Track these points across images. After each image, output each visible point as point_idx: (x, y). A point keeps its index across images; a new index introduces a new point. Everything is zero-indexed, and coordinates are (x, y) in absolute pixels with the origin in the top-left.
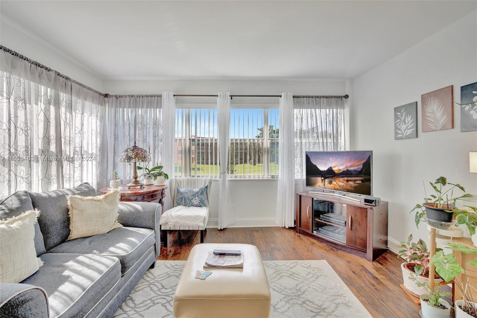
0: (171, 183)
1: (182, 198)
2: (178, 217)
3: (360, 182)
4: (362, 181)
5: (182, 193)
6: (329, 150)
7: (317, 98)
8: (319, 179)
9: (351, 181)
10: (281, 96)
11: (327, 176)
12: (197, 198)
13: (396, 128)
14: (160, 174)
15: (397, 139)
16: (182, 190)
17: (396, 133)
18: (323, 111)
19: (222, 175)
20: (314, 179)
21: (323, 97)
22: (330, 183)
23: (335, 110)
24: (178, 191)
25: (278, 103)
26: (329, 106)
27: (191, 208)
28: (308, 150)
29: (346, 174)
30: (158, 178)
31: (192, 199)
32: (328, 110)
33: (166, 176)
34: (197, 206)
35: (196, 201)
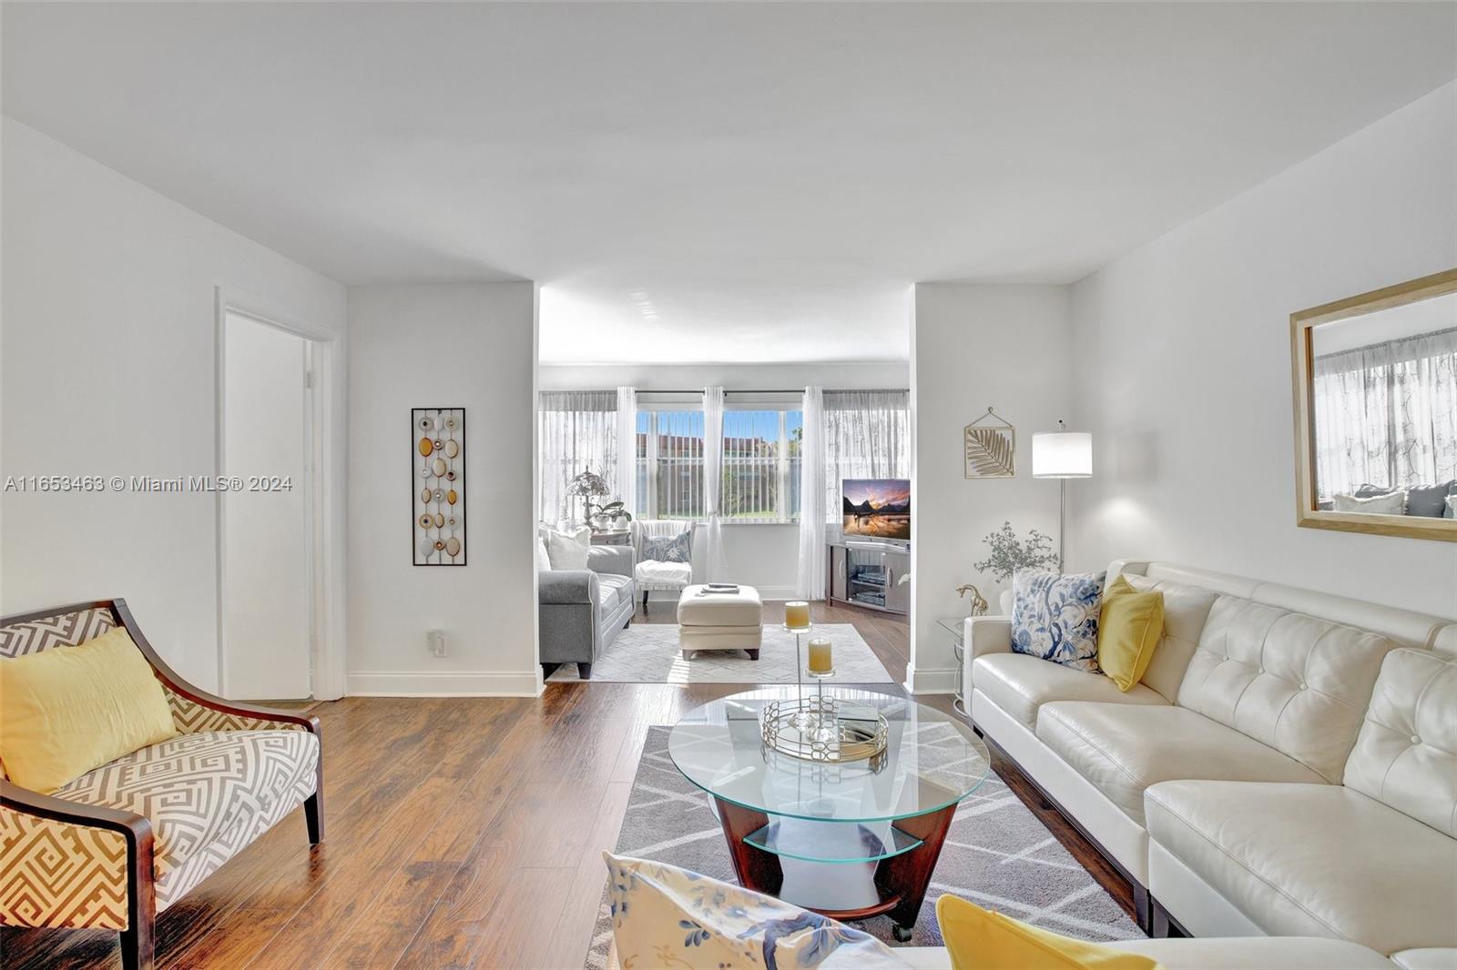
0: (634, 528)
1: (652, 549)
2: (652, 572)
4: (900, 521)
5: (652, 542)
7: (863, 394)
8: (855, 517)
10: (804, 391)
11: (861, 514)
12: (674, 550)
14: (620, 513)
16: (652, 537)
18: (874, 412)
19: (711, 517)
21: (873, 391)
22: (867, 523)
23: (892, 412)
24: (645, 539)
25: (798, 401)
26: (884, 404)
27: (667, 563)
30: (619, 519)
31: (668, 551)
32: (881, 411)
33: (629, 517)
34: (674, 561)
35: (673, 554)
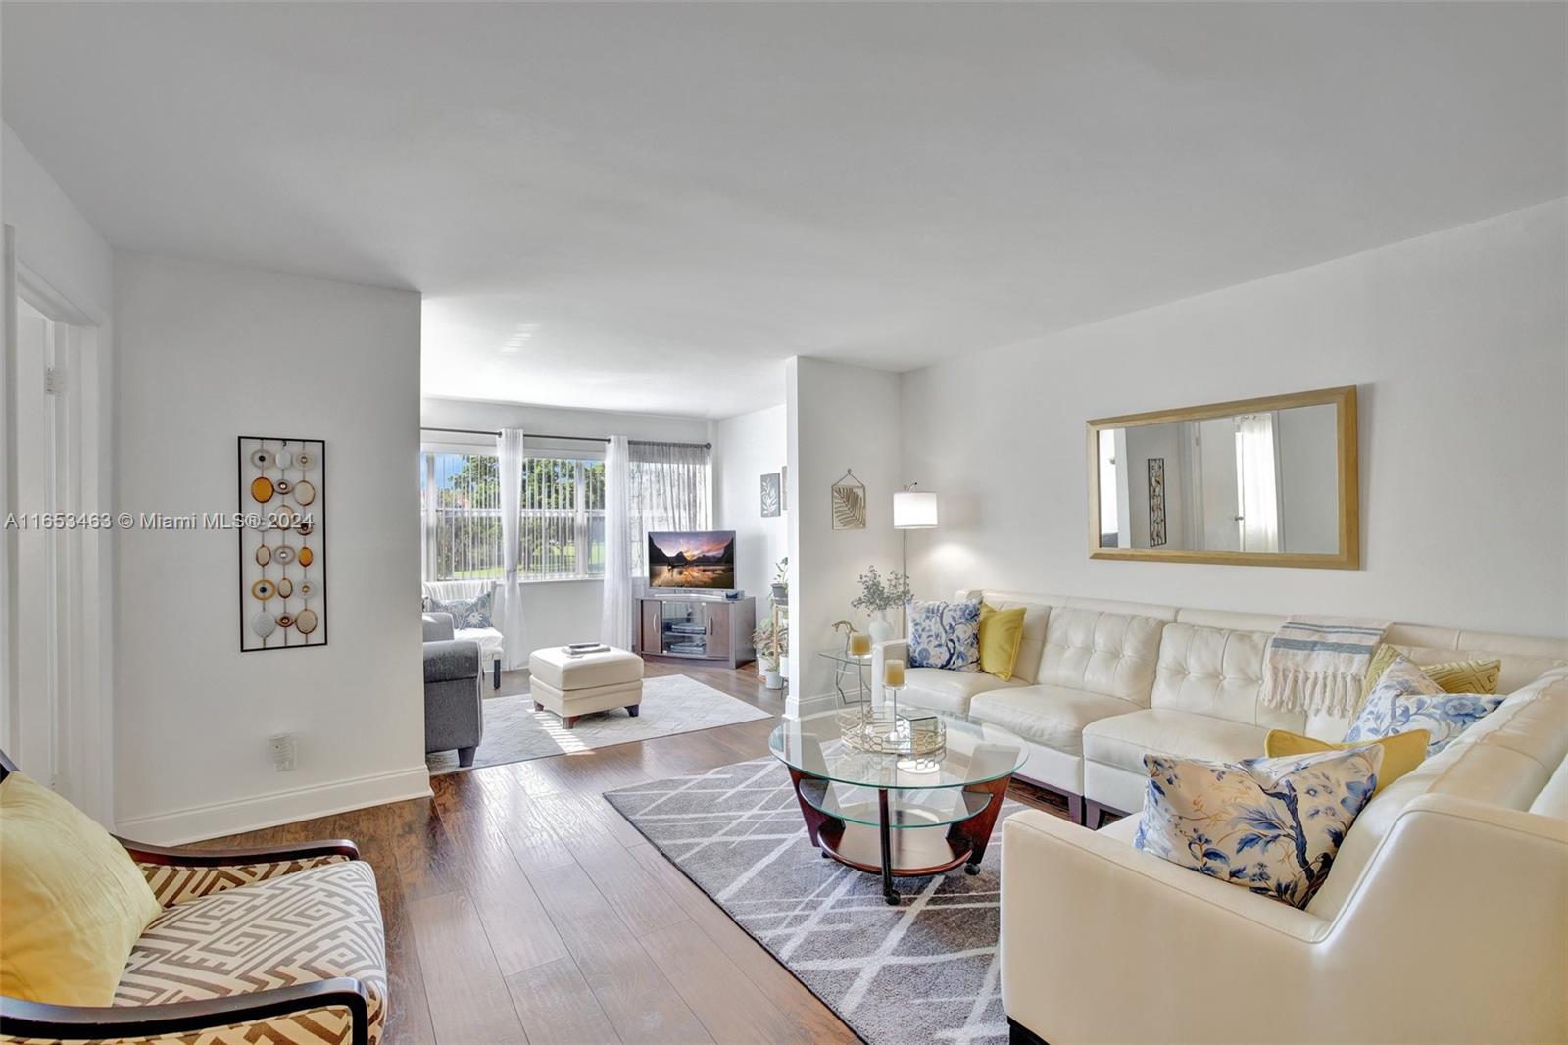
3: (721, 572)
4: (723, 570)
6: (684, 530)
7: (664, 447)
8: (666, 568)
9: (708, 570)
10: (609, 441)
11: (676, 564)
12: (476, 614)
13: (763, 502)
15: (763, 515)
17: (763, 509)
18: (674, 466)
19: (510, 575)
20: (658, 567)
21: (675, 445)
22: (681, 573)
23: (691, 465)
25: (604, 451)
26: (683, 460)
27: (469, 630)
28: (651, 531)
29: (703, 561)
31: (468, 616)
32: (681, 465)
34: (475, 627)
35: (475, 618)
